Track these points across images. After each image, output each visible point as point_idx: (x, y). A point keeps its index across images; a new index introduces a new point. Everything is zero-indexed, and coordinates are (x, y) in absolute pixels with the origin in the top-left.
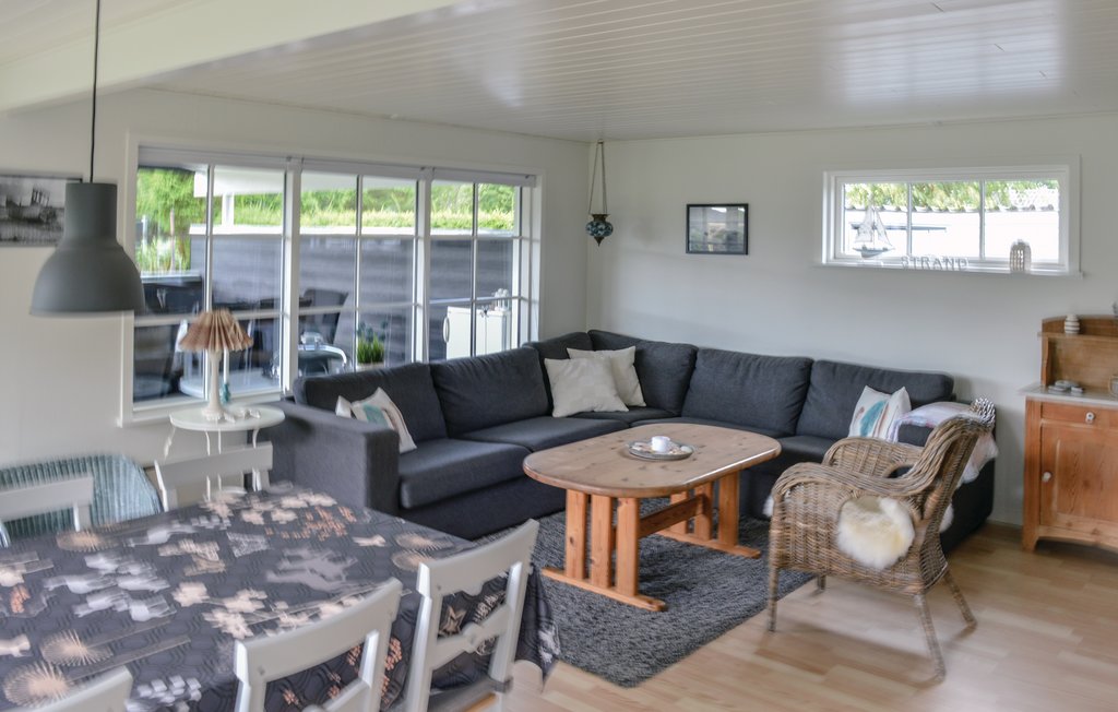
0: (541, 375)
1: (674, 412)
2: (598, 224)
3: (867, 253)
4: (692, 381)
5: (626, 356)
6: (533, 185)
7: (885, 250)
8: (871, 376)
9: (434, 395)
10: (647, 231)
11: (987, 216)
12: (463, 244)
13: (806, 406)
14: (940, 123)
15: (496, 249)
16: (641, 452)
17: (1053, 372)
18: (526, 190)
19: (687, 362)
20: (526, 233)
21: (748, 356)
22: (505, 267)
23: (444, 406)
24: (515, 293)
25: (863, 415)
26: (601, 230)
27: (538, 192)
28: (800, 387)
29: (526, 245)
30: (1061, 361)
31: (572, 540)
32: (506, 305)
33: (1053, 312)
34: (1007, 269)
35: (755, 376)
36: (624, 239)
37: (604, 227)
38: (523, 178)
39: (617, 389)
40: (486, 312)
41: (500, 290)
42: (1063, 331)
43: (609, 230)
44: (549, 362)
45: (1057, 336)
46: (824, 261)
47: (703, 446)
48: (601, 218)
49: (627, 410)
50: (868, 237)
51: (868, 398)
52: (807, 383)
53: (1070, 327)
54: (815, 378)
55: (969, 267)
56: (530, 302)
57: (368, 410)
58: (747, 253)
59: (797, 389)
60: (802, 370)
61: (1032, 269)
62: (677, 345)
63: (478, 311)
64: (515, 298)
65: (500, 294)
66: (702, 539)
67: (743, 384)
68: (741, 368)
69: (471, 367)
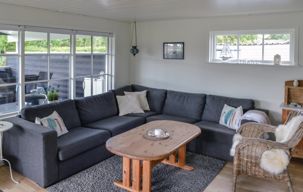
0: (115, 101)
1: (160, 112)
2: (134, 49)
3: (224, 58)
4: (165, 102)
5: (143, 93)
6: (112, 37)
7: (230, 57)
8: (226, 101)
9: (76, 112)
10: (150, 52)
11: (265, 46)
12: (88, 56)
13: (205, 111)
14: (250, 14)
15: (100, 58)
16: (151, 136)
17: (289, 99)
18: (110, 38)
19: (164, 95)
20: (110, 53)
21: (184, 93)
22: (103, 64)
23: (80, 115)
24: (106, 73)
25: (225, 115)
26: (135, 51)
27: (114, 39)
28: (202, 104)
29: (110, 57)
30: (291, 96)
31: (125, 172)
32: (104, 77)
33: (289, 79)
34: (273, 64)
35: (187, 100)
36: (143, 54)
37: (136, 50)
38: (109, 34)
39: (141, 105)
40: (96, 80)
41: (102, 72)
42: (293, 86)
43: (137, 51)
44: (117, 97)
45: (291, 87)
46: (210, 62)
47: (173, 131)
48: (135, 47)
49: (144, 112)
50: (225, 53)
51: (227, 109)
52: (205, 103)
53: (295, 84)
54: (208, 101)
55: (260, 63)
56: (111, 76)
57: (49, 120)
58: (184, 59)
59: (201, 105)
60: (203, 98)
61: (281, 64)
62: (161, 90)
63: (94, 79)
64: (106, 75)
65: (102, 73)
66: (172, 163)
67: (183, 103)
68: (182, 97)
69: (90, 100)
